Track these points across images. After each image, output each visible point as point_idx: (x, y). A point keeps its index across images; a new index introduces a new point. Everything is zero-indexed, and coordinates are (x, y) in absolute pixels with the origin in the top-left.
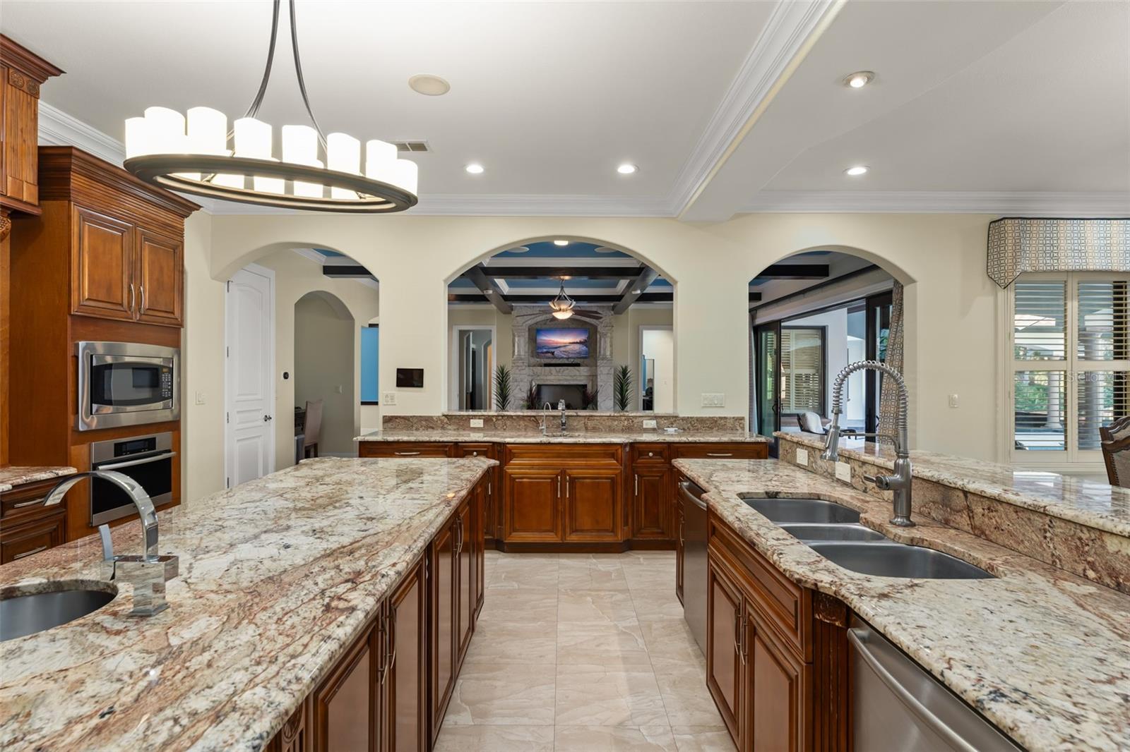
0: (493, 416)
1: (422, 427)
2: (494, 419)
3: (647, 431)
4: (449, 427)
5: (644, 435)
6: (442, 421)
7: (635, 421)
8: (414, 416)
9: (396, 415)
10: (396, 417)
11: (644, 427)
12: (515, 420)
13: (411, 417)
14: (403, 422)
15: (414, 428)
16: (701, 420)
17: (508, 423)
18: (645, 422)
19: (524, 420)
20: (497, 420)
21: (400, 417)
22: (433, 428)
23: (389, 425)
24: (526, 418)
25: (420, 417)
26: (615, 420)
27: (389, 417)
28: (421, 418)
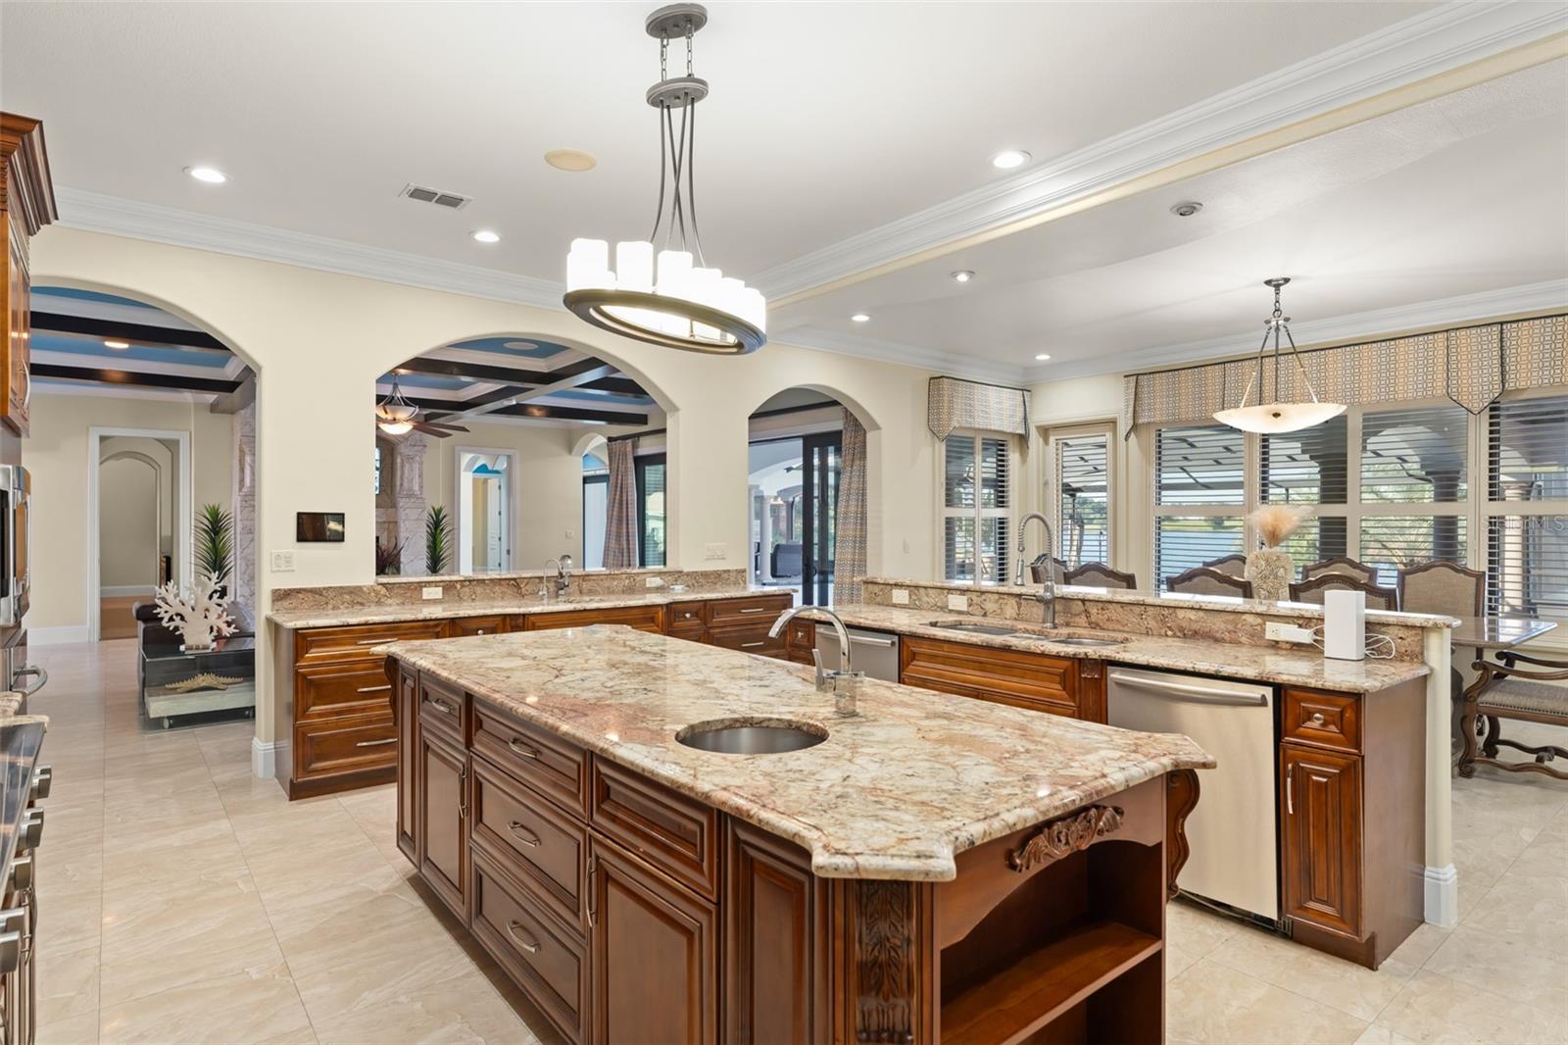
0: (457, 582)
1: (343, 603)
2: (459, 586)
3: (650, 590)
4: (389, 601)
5: (648, 595)
6: (377, 593)
7: (638, 579)
8: (331, 588)
9: (298, 587)
10: (299, 591)
11: (648, 585)
12: (488, 585)
13: (324, 588)
14: (311, 598)
15: (330, 606)
16: (705, 575)
17: (479, 590)
18: (648, 579)
19: (500, 584)
20: (462, 586)
21: (305, 590)
22: (362, 604)
23: (286, 603)
24: (503, 583)
25: (341, 587)
26: (614, 579)
27: (285, 591)
28: (341, 591)
